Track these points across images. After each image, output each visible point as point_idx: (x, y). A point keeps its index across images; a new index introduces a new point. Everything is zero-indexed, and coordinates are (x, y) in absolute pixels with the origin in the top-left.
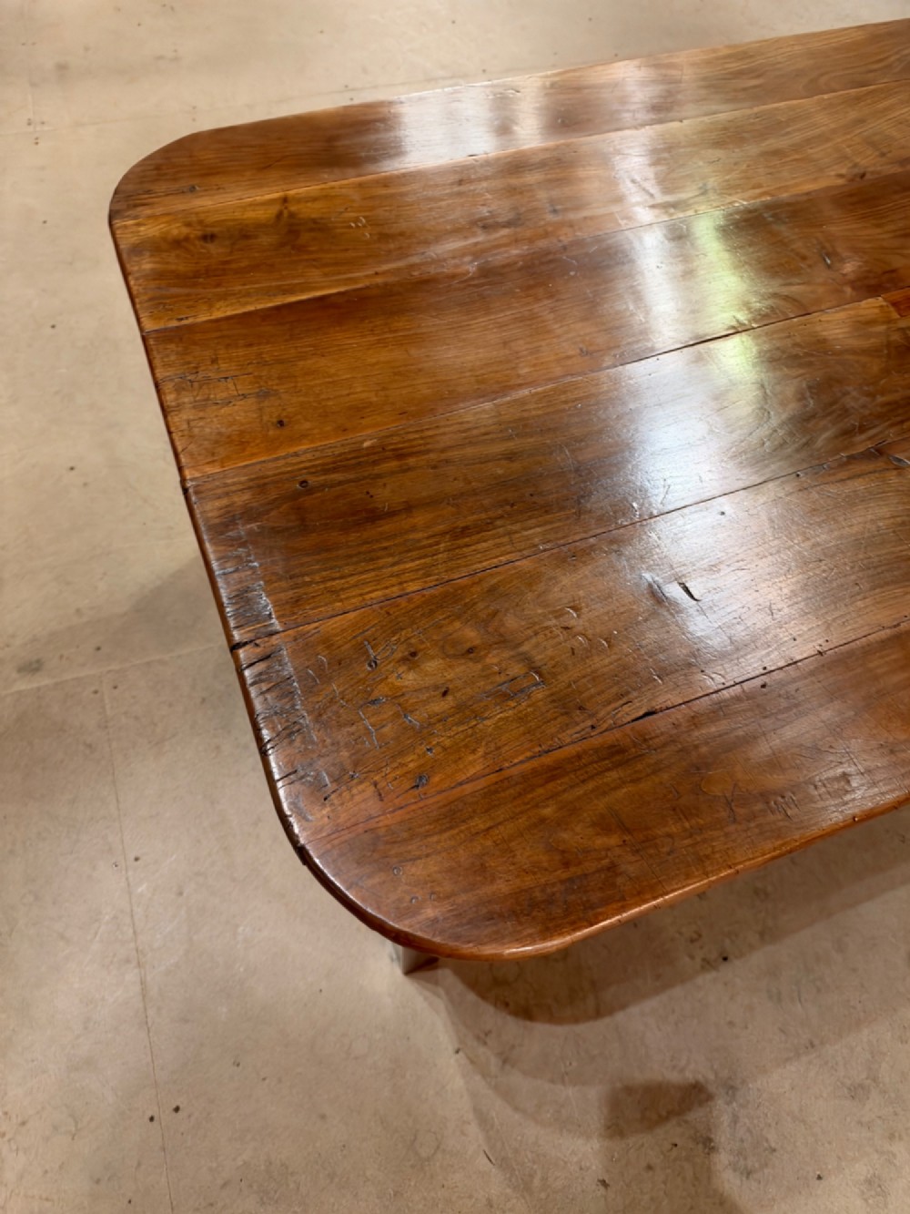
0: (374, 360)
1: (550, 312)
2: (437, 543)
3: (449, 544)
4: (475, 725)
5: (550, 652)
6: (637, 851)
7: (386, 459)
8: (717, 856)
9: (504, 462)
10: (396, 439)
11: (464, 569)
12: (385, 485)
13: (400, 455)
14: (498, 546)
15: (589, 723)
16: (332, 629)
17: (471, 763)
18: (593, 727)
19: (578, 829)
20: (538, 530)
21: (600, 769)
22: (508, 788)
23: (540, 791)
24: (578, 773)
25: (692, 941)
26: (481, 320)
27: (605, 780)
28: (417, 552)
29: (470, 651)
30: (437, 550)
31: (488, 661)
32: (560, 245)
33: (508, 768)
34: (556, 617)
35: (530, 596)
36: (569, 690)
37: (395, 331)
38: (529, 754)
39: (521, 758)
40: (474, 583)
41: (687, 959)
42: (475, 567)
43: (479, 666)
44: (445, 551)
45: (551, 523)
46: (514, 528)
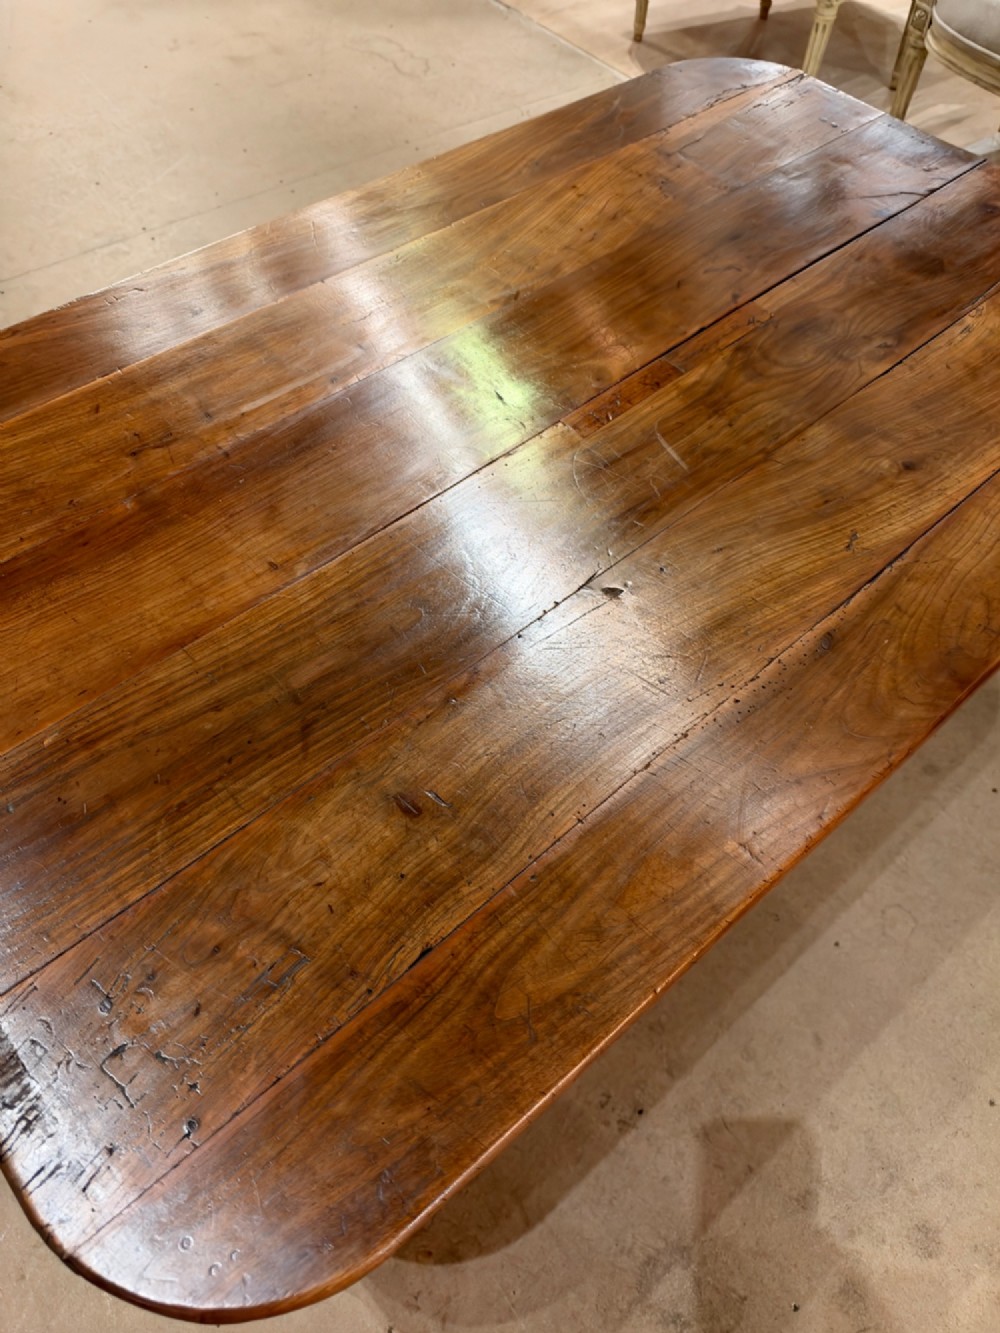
0: (38, 641)
1: (227, 531)
2: (153, 833)
3: (166, 830)
4: (239, 1038)
5: (306, 920)
6: (444, 1115)
7: (74, 752)
8: (528, 1086)
9: (211, 715)
10: (81, 725)
11: (191, 854)
12: (77, 783)
13: (88, 742)
14: (223, 813)
15: (364, 988)
16: (50, 979)
17: (244, 1083)
18: (369, 991)
19: (377, 1114)
20: (265, 780)
21: (386, 1037)
22: (291, 1098)
23: (328, 1087)
24: (364, 1051)
25: (603, 1106)
26: (151, 560)
27: (394, 1047)
28: (131, 852)
29: (217, 949)
30: (154, 841)
31: (238, 954)
32: (220, 452)
33: (285, 1075)
34: (305, 876)
35: (271, 861)
36: (337, 955)
37: (57, 600)
38: (305, 1050)
39: (298, 1058)
40: (205, 867)
41: (603, 1128)
42: (201, 847)
43: (230, 965)
44: (163, 841)
45: (278, 767)
46: (238, 786)
